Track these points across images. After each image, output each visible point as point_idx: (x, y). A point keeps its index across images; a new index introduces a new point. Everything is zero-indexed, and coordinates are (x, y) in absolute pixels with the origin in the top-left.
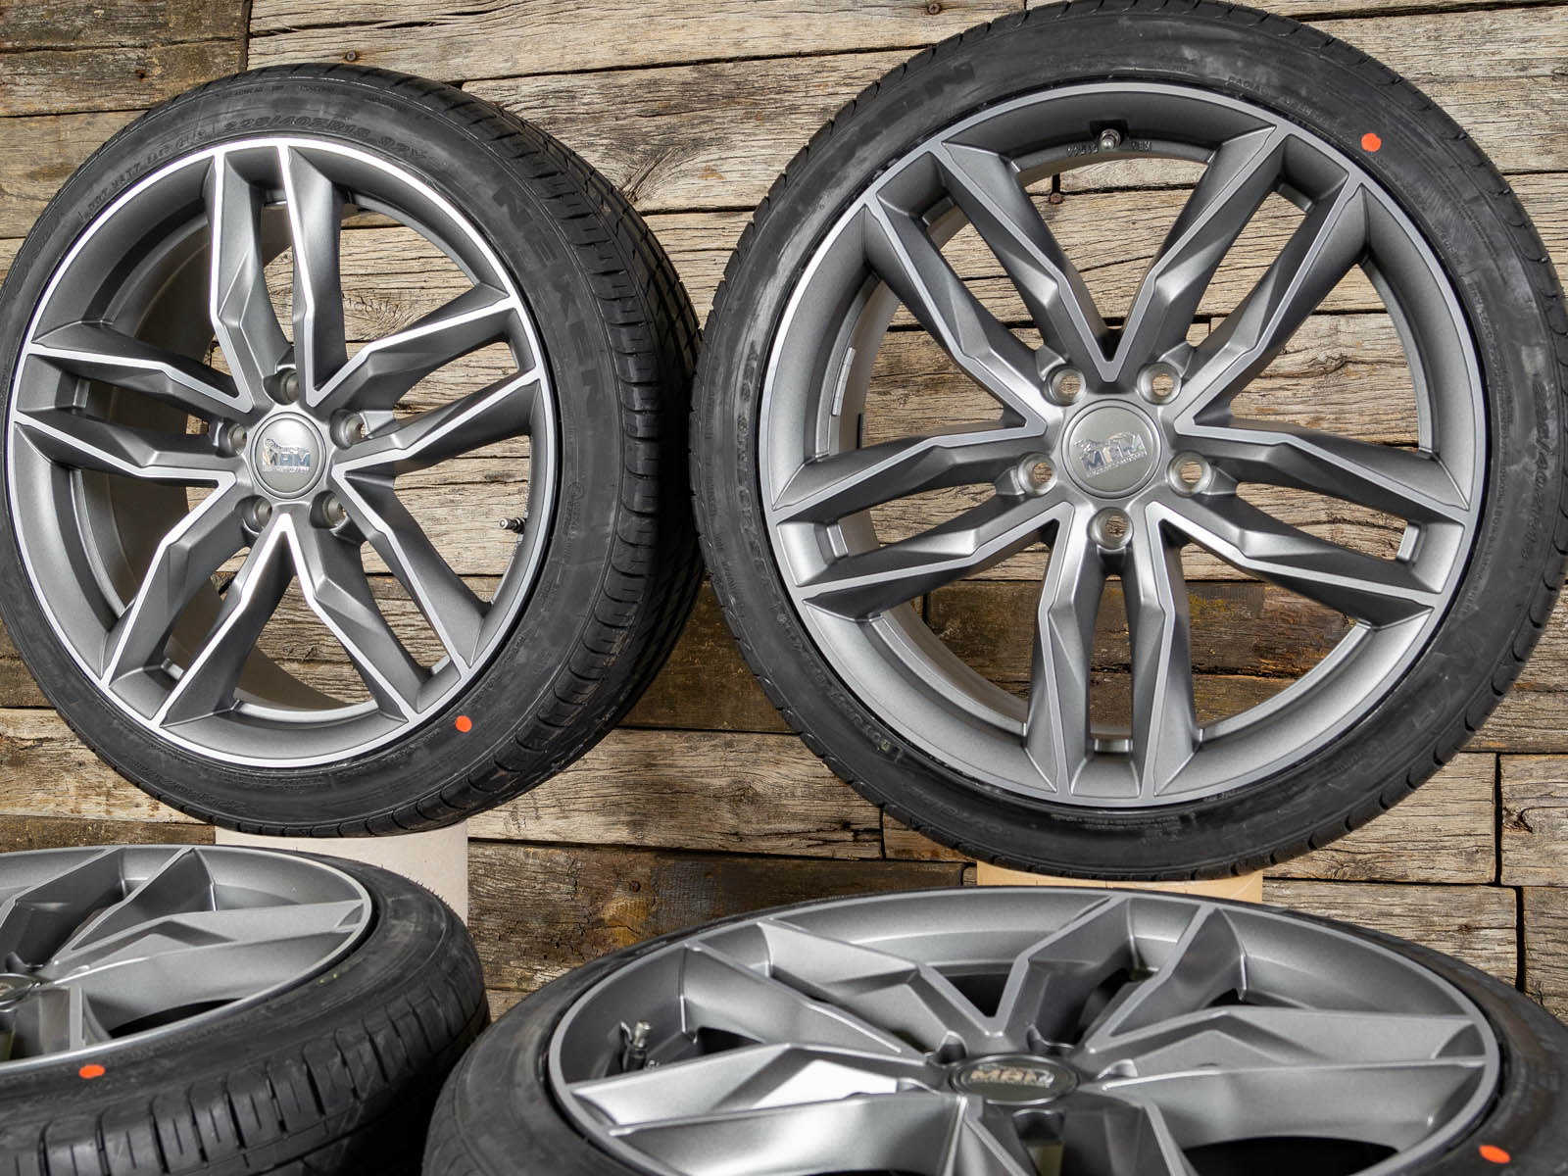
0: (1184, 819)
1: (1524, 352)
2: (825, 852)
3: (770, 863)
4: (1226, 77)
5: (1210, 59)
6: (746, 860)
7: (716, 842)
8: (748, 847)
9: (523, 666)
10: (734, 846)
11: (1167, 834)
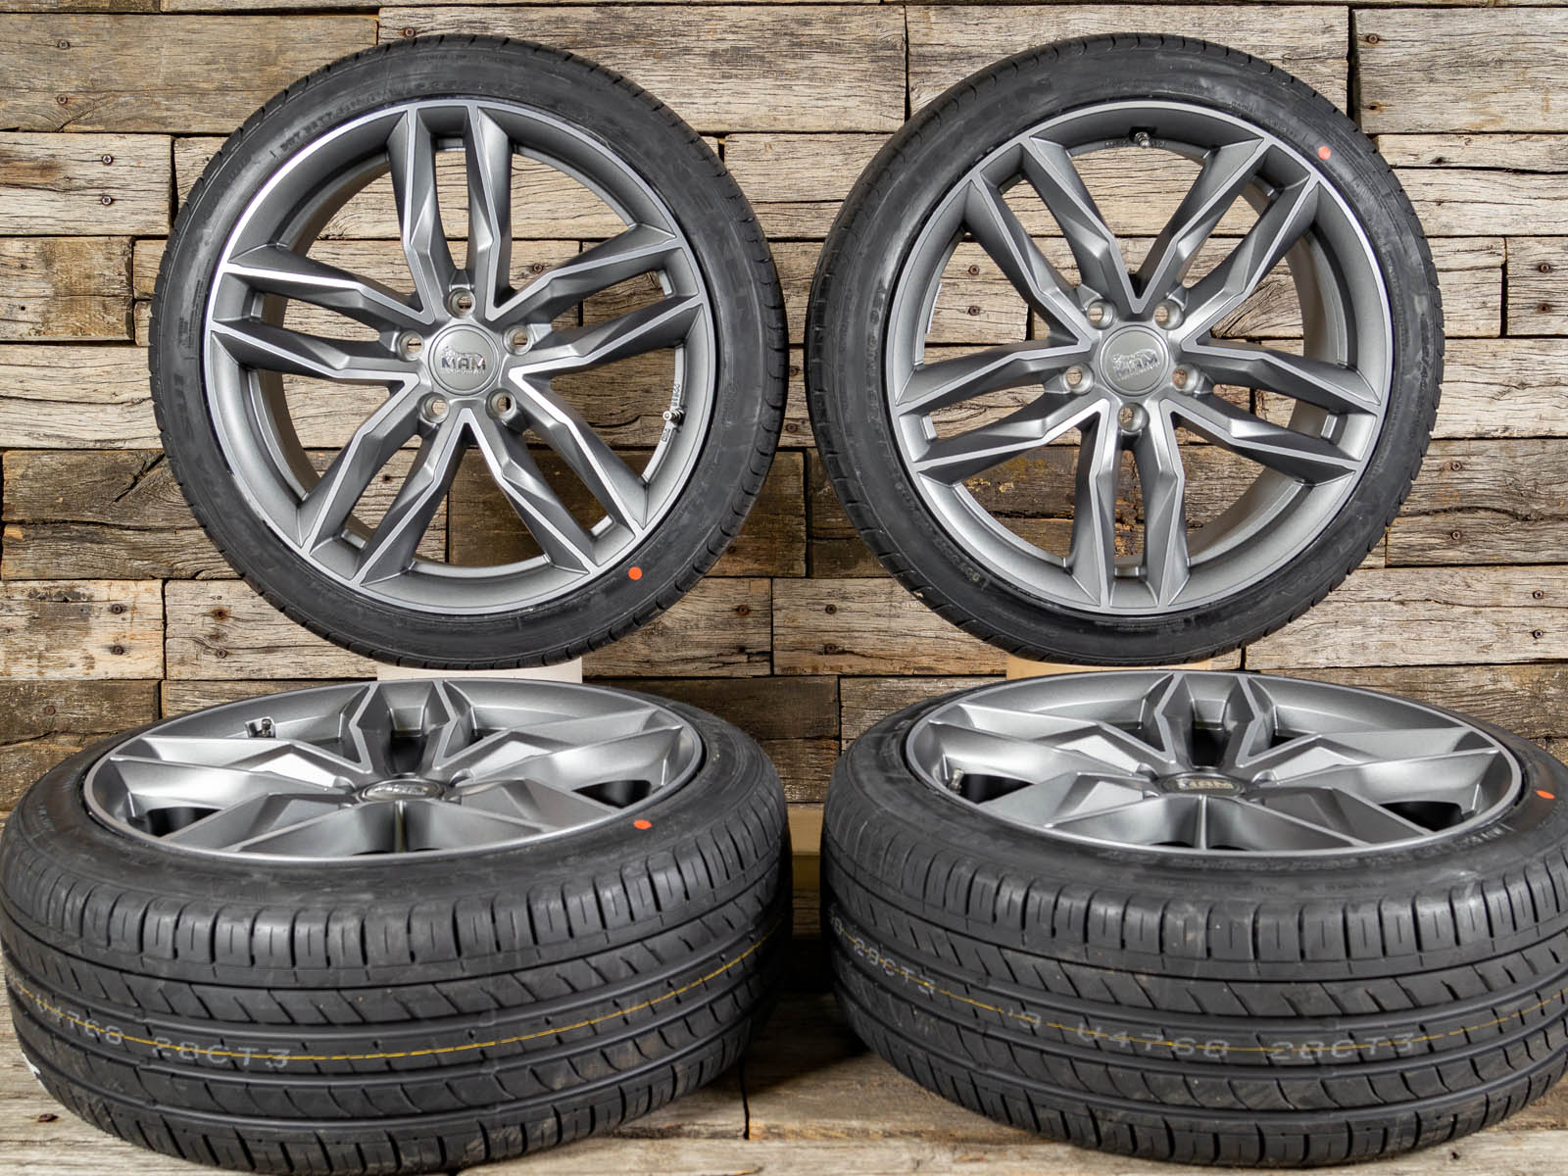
0: (1187, 621)
1: (1416, 298)
2: (725, 672)
3: (678, 684)
4: (1229, 101)
5: (1219, 88)
8: (659, 671)
9: (685, 527)
10: (647, 671)
11: (1174, 631)
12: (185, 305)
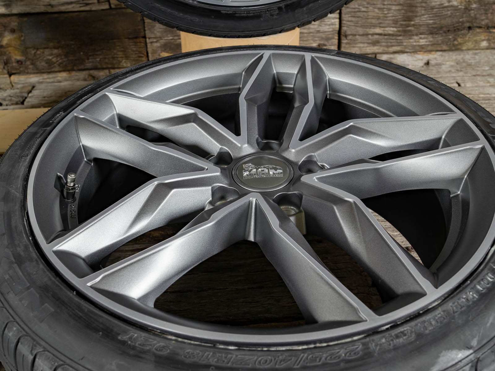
0: (280, 9)
2: (87, 8)
3: (66, 15)
6: (56, 15)
7: (42, 9)
8: (56, 9)
10: (50, 10)
11: (272, 15)
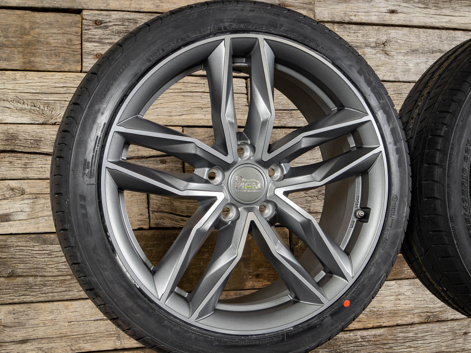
12: (88, 152)
